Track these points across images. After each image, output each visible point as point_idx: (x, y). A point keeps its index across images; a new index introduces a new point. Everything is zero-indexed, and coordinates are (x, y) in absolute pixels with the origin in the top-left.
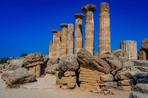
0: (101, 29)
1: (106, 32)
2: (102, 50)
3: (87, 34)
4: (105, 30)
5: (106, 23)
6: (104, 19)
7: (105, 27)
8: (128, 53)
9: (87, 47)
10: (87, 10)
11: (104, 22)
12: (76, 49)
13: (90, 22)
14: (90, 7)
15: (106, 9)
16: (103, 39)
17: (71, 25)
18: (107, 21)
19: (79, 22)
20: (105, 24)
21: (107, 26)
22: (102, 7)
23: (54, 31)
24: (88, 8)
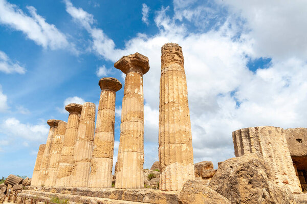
0: (167, 103)
1: (181, 111)
2: (171, 161)
4: (179, 106)
5: (180, 87)
6: (175, 77)
10: (129, 65)
13: (136, 92)
14: (136, 59)
15: (176, 57)
16: (174, 128)
17: (89, 106)
18: (181, 83)
19: (108, 96)
21: (181, 97)
22: (167, 53)
23: (51, 123)
24: (131, 61)
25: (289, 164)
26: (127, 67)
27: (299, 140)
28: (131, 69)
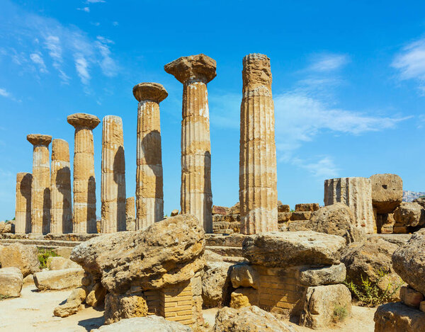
0: (251, 139)
1: (268, 150)
2: (256, 205)
3: (191, 152)
4: (265, 144)
5: (267, 119)
6: (261, 106)
7: (265, 133)
8: (355, 213)
9: (192, 195)
10: (189, 72)
11: (262, 118)
12: (144, 200)
13: (201, 114)
14: (199, 64)
15: (264, 76)
16: (260, 170)
17: (113, 121)
18: (269, 113)
19: (150, 111)
20: (265, 123)
21: (268, 132)
22: (253, 68)
23: (35, 139)
24: (193, 66)
25: (369, 210)
26: (186, 75)
27: (385, 187)
28: (192, 78)
